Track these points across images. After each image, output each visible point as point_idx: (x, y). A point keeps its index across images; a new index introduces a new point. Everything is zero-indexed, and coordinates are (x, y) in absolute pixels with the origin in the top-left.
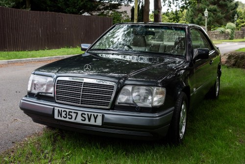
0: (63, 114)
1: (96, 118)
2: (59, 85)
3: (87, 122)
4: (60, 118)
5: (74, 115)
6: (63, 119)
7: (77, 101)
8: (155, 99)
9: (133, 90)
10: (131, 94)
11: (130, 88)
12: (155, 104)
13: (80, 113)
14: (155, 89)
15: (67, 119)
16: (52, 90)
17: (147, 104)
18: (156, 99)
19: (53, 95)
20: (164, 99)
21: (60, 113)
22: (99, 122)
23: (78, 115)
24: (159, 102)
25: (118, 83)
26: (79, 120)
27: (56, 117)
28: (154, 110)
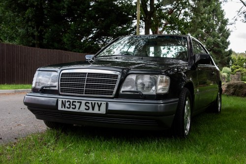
0: (67, 105)
1: (99, 107)
2: (64, 78)
3: (91, 111)
4: (63, 109)
5: (78, 105)
6: (66, 109)
7: (81, 92)
8: (159, 87)
9: (137, 79)
10: (136, 82)
11: (134, 77)
12: (160, 91)
13: (84, 102)
14: (159, 78)
15: (71, 110)
16: (56, 84)
17: (153, 91)
18: (161, 86)
19: (57, 88)
20: (168, 87)
21: (63, 104)
22: (103, 111)
23: (81, 105)
24: (163, 89)
25: (122, 73)
26: (83, 109)
27: (60, 108)
28: (159, 97)
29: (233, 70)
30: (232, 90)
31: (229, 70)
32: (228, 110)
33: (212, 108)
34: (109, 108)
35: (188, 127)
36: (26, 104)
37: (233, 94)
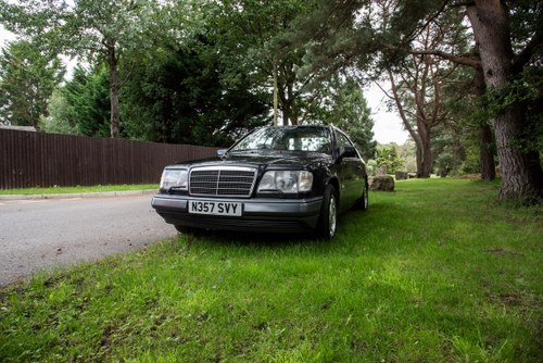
0: (198, 207)
1: (234, 208)
2: (195, 177)
3: (225, 213)
4: (195, 212)
5: (210, 207)
6: (198, 212)
7: (214, 192)
8: (301, 184)
9: (276, 175)
10: (275, 180)
11: (272, 174)
12: (302, 189)
13: (216, 204)
14: (301, 174)
15: (203, 212)
16: (186, 184)
17: (294, 189)
18: (303, 185)
19: (186, 189)
20: (311, 184)
21: (194, 206)
22: (239, 213)
23: (214, 207)
24: (306, 187)
25: (259, 170)
26: (216, 211)
27: (190, 211)
28: (301, 195)
29: (378, 163)
30: (378, 185)
31: (374, 162)
32: (375, 206)
33: (359, 205)
34: (246, 210)
35: (334, 227)
36: (154, 206)
37: (379, 189)
